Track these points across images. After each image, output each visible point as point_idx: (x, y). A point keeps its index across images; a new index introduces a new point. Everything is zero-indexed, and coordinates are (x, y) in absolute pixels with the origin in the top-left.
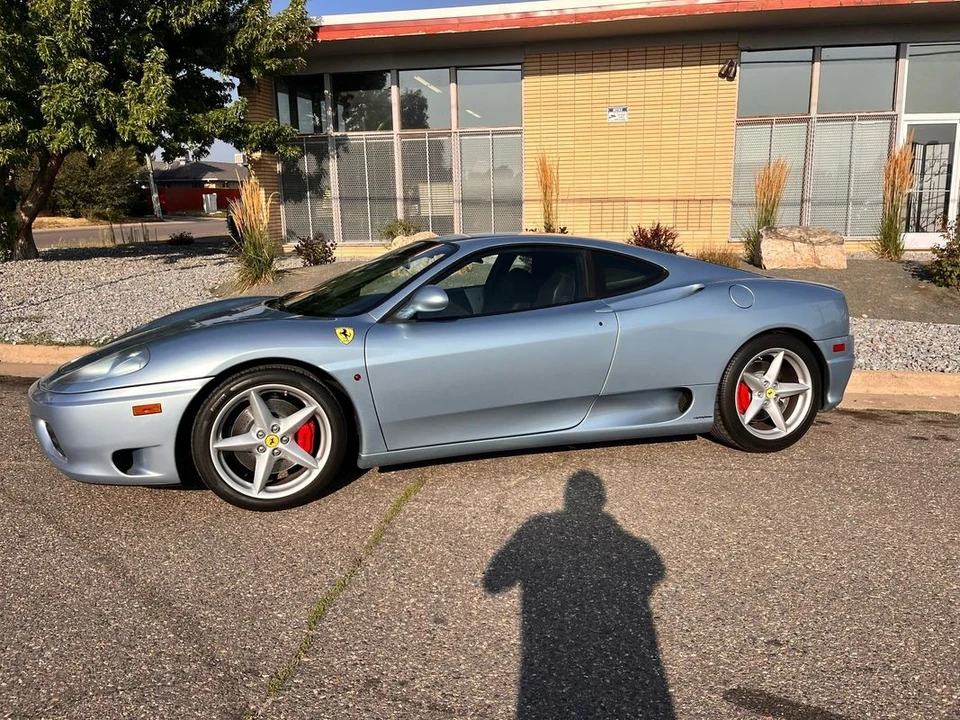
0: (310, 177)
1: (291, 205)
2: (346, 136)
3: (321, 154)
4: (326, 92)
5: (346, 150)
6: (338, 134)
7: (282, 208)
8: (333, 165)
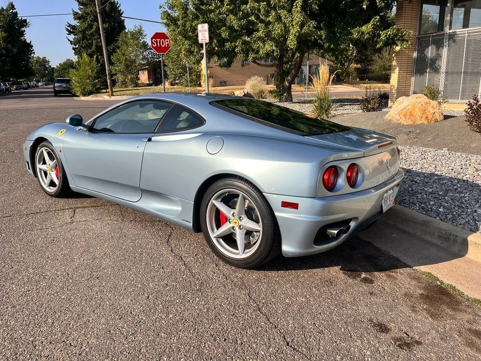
0: (431, 59)
1: (419, 78)
2: (455, 32)
3: (439, 44)
4: (449, 5)
5: (454, 41)
6: (451, 31)
7: (413, 79)
8: (445, 51)
